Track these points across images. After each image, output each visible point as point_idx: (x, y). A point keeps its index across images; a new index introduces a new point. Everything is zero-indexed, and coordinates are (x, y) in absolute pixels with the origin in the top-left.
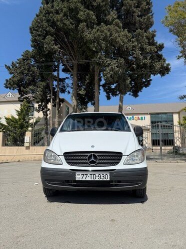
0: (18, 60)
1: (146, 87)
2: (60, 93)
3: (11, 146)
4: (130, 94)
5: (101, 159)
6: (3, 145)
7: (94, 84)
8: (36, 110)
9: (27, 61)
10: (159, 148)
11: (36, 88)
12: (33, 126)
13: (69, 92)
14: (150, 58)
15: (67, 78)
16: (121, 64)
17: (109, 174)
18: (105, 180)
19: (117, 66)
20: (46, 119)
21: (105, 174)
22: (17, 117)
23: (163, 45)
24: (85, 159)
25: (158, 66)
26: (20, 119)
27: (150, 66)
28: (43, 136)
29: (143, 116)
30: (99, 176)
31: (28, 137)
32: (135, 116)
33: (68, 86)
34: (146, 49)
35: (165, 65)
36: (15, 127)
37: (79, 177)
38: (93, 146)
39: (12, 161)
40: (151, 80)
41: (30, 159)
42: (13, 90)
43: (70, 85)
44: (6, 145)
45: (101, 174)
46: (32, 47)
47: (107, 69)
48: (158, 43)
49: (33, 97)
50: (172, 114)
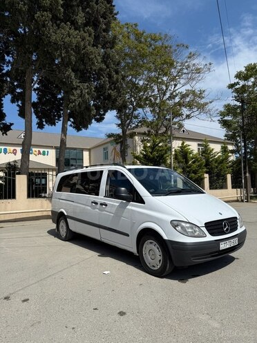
17: (237, 239)
24: (221, 228)
29: (46, 150)
32: (34, 149)
37: (222, 247)
45: (234, 240)
50: (82, 150)
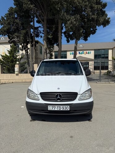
0: (5, 14)
1: (93, 34)
2: (36, 38)
3: (7, 73)
4: (82, 39)
5: (64, 97)
6: (1, 73)
7: (58, 32)
8: (21, 50)
9: (12, 15)
10: (99, 71)
11: (19, 34)
12: (19, 61)
13: (41, 37)
14: (97, 13)
15: (40, 27)
16: (77, 19)
17: (69, 107)
18: (66, 110)
19: (75, 21)
20: (27, 55)
21: (66, 107)
22: (8, 55)
23: (106, 4)
24: (54, 97)
25: (102, 20)
26: (11, 57)
27: (97, 20)
28: (26, 67)
29: (90, 51)
30: (63, 108)
31: (17, 68)
32: (84, 52)
33: (40, 33)
34: (94, 7)
35: (107, 19)
36: (8, 62)
37: (50, 108)
38: (59, 89)
39: (8, 82)
40: (96, 29)
41: (19, 82)
42: (5, 36)
43: (42, 32)
44: (4, 73)
45: (64, 107)
46: (15, 5)
47: (68, 23)
48: (103, 3)
49: (18, 40)
50: (108, 49)
